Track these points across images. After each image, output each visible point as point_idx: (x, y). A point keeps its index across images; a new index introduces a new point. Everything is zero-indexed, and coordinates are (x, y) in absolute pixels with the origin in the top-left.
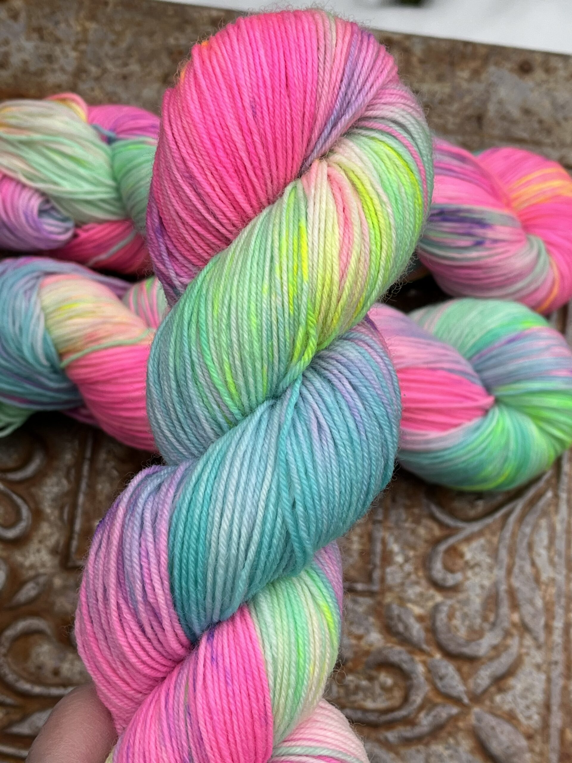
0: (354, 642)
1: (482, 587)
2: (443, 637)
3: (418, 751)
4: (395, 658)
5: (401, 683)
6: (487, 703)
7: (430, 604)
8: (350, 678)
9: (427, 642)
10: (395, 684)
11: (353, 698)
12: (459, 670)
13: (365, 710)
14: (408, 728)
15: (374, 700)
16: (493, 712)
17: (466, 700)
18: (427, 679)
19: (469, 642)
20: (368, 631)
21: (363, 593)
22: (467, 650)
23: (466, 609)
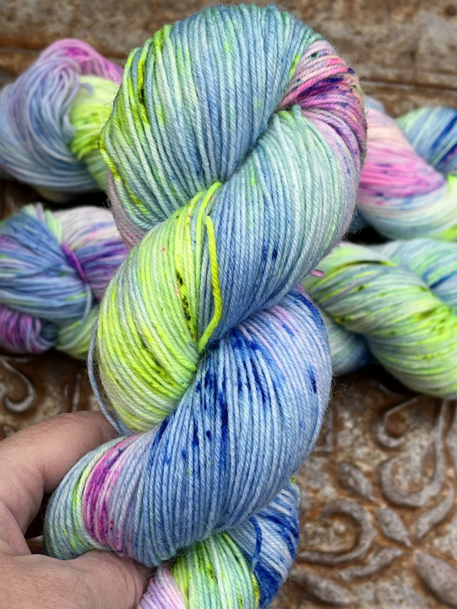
0: (311, 495)
1: (421, 447)
2: (388, 489)
3: (368, 587)
4: (346, 508)
5: (352, 529)
6: (428, 545)
7: (377, 462)
8: (308, 525)
9: (374, 494)
10: (347, 531)
11: (311, 542)
12: (402, 518)
13: (322, 553)
14: (359, 567)
15: (329, 544)
16: (433, 553)
17: (409, 544)
18: (374, 525)
19: (410, 493)
20: (323, 486)
21: (318, 454)
22: (409, 501)
23: (407, 466)
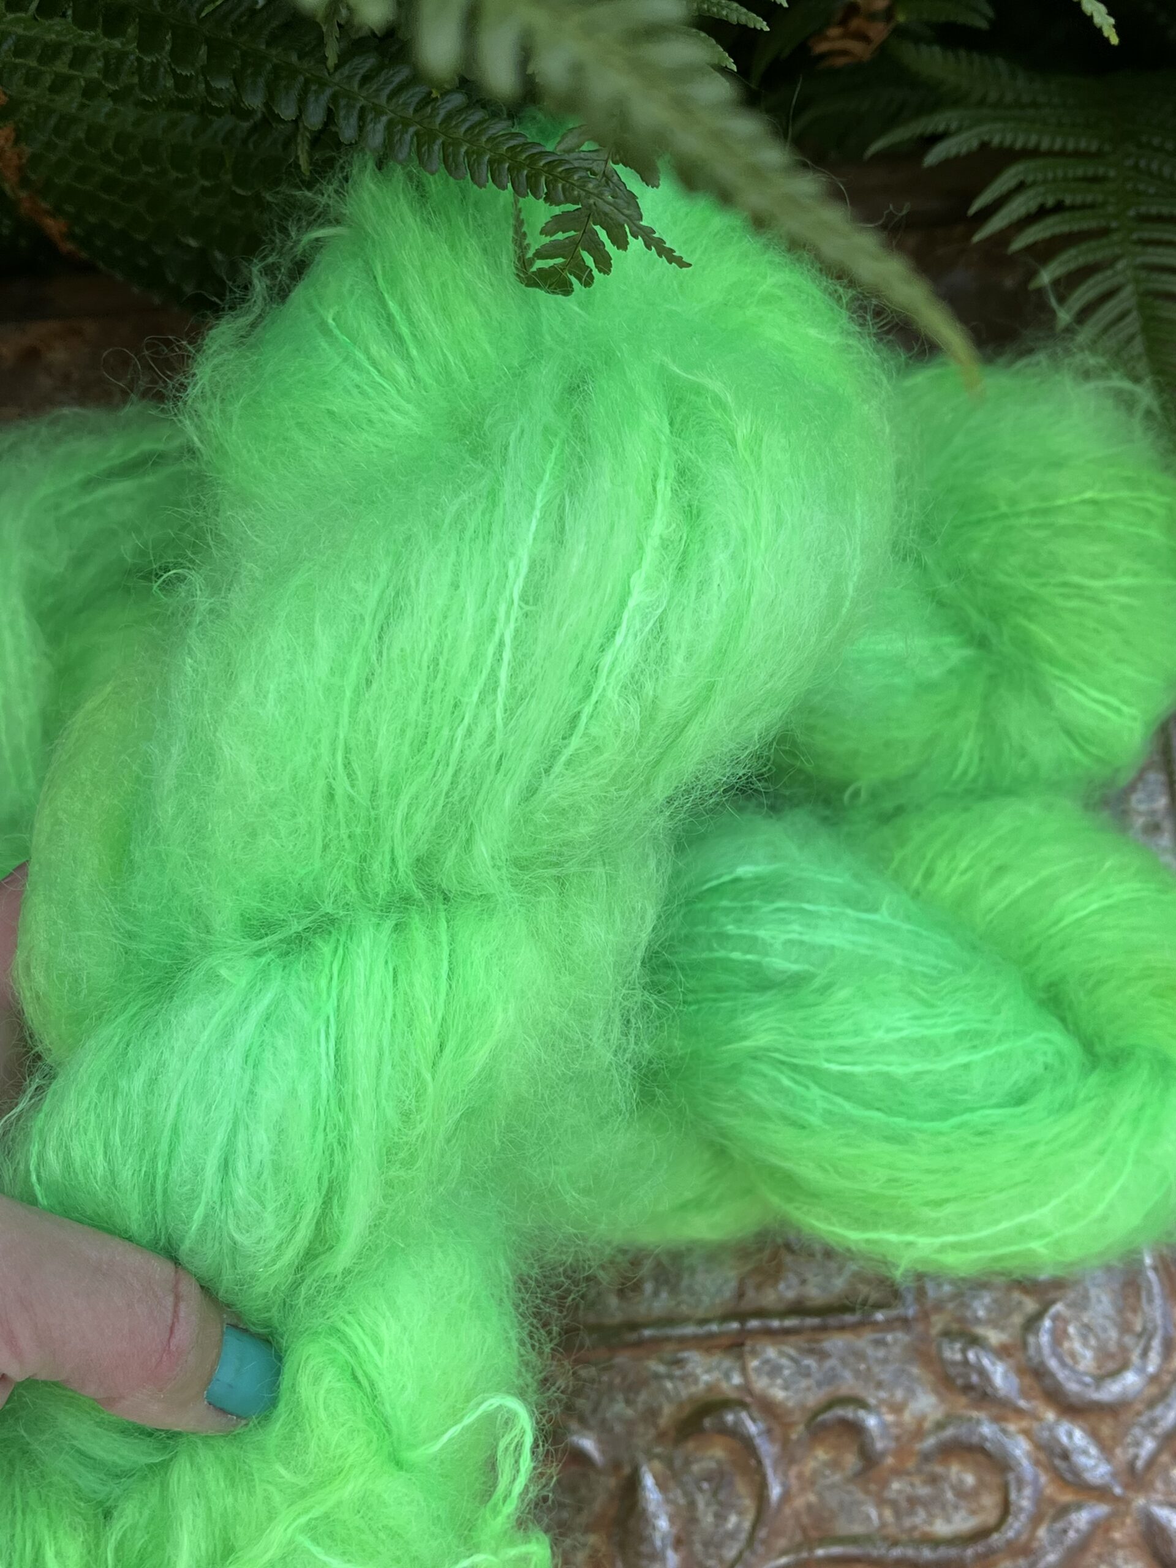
0: (890, 1418)
1: (1108, 1270)
4: (970, 1434)
5: (992, 1479)
6: (1159, 1485)
7: (1017, 1319)
8: (896, 1485)
9: (1024, 1393)
10: (981, 1484)
11: (907, 1522)
12: (1094, 1435)
13: (935, 1542)
15: (948, 1520)
17: (1118, 1490)
18: (1037, 1462)
19: (1100, 1379)
20: (911, 1392)
21: (889, 1325)
22: (1100, 1395)
23: (1086, 1317)
